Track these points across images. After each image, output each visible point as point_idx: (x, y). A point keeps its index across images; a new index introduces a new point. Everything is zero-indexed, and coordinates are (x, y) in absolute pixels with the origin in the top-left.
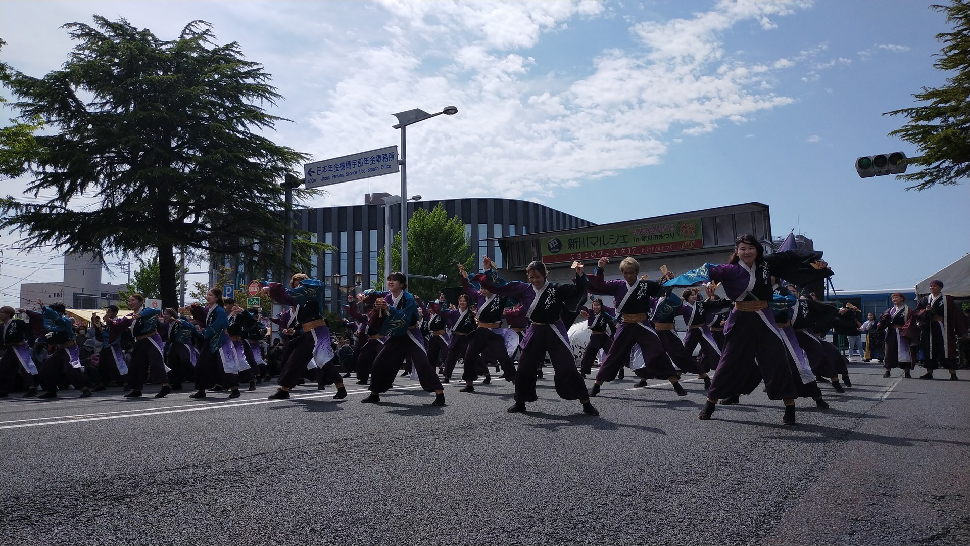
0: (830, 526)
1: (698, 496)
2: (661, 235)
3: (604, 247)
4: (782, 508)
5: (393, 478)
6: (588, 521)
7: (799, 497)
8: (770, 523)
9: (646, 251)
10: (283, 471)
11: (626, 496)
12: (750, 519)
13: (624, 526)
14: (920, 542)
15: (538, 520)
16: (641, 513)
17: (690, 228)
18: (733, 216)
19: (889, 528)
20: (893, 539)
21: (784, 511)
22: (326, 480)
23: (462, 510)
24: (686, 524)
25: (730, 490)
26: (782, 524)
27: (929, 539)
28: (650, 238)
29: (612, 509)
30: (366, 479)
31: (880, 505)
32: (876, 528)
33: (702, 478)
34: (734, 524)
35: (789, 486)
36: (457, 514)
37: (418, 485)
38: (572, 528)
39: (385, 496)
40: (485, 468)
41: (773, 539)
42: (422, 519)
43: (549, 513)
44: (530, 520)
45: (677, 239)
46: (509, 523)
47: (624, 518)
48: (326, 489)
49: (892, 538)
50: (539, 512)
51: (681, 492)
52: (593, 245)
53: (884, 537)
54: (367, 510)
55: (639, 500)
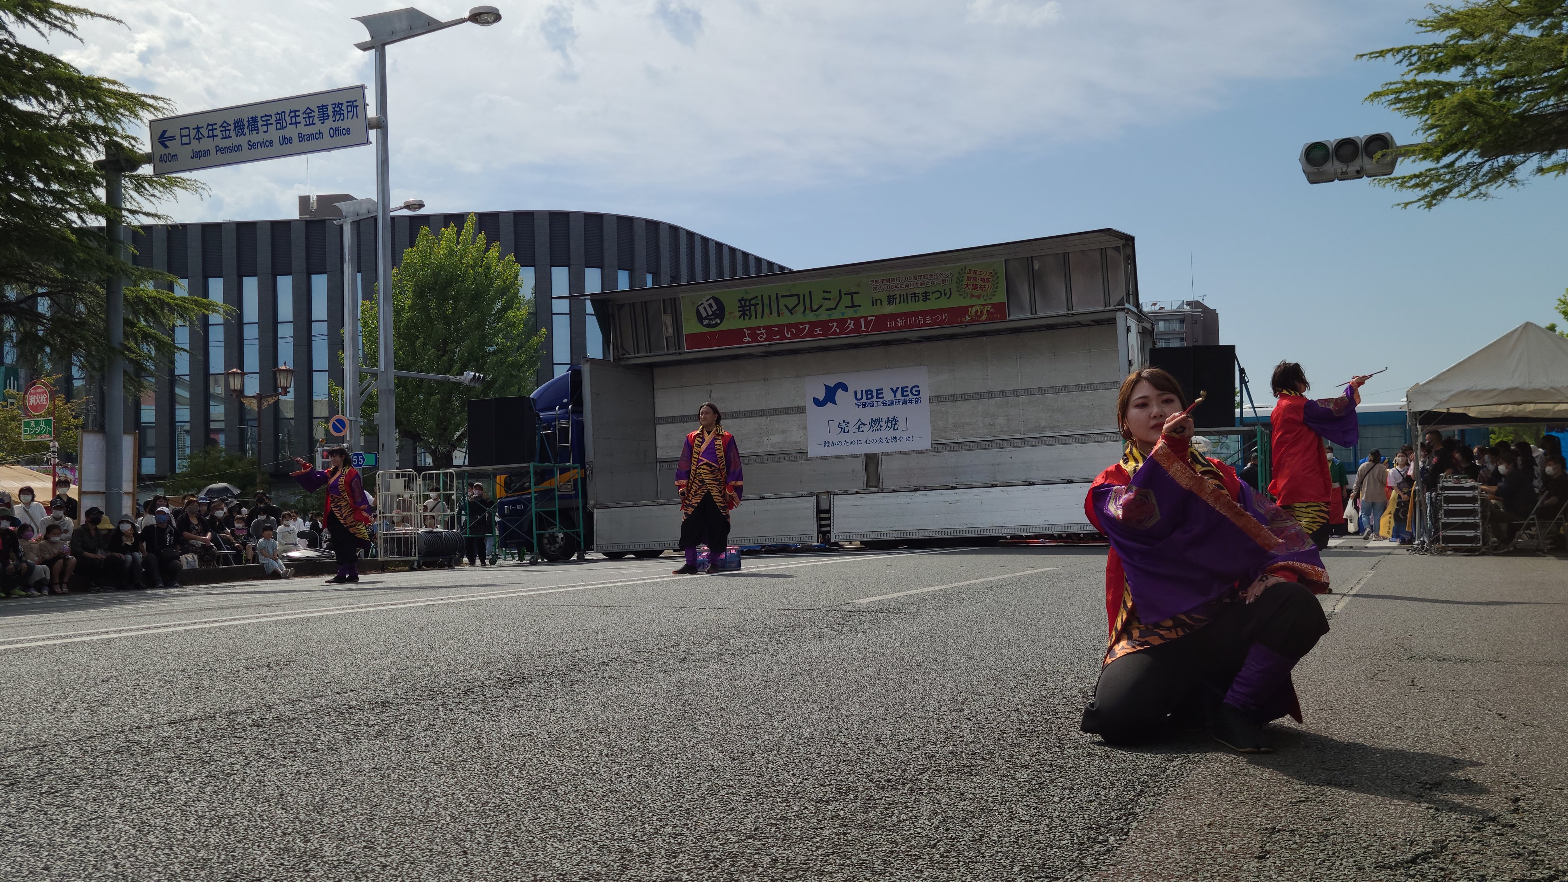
0: (1222, 843)
1: (972, 796)
2: (926, 292)
3: (811, 317)
4: (1132, 813)
5: (331, 787)
6: (743, 853)
7: (1167, 791)
8: (1107, 841)
9: (896, 324)
10: (78, 781)
11: (827, 802)
12: (1068, 836)
13: (817, 859)
14: (1391, 868)
15: (639, 856)
16: (854, 832)
17: (983, 280)
18: (1066, 256)
19: (1334, 844)
20: (1341, 864)
21: (1135, 819)
22: (176, 796)
23: (479, 843)
24: (942, 850)
25: (1034, 782)
26: (1130, 842)
27: (1407, 862)
28: (904, 298)
29: (796, 828)
30: (271, 791)
31: (1320, 802)
32: (1309, 844)
33: (982, 762)
34: (1037, 846)
35: (1149, 771)
36: (465, 853)
37: (387, 798)
38: (710, 869)
39: (309, 823)
40: (538, 759)
41: (1110, 872)
42: (386, 866)
43: (664, 841)
44: (623, 857)
45: (956, 302)
46: (578, 864)
47: (818, 844)
48: (173, 814)
49: (1338, 863)
50: (644, 841)
51: (938, 790)
52: (790, 311)
53: (1324, 861)
54: (263, 853)
55: (853, 809)
